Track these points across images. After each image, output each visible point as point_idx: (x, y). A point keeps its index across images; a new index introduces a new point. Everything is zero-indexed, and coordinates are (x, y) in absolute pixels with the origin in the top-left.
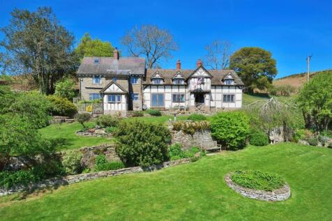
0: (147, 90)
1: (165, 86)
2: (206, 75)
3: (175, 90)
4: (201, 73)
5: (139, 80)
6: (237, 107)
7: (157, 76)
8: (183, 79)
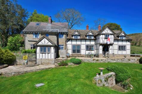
0: (69, 43)
1: (81, 40)
2: (111, 32)
3: (88, 43)
4: (107, 31)
5: (64, 36)
6: (127, 53)
7: (76, 33)
8: (93, 36)
